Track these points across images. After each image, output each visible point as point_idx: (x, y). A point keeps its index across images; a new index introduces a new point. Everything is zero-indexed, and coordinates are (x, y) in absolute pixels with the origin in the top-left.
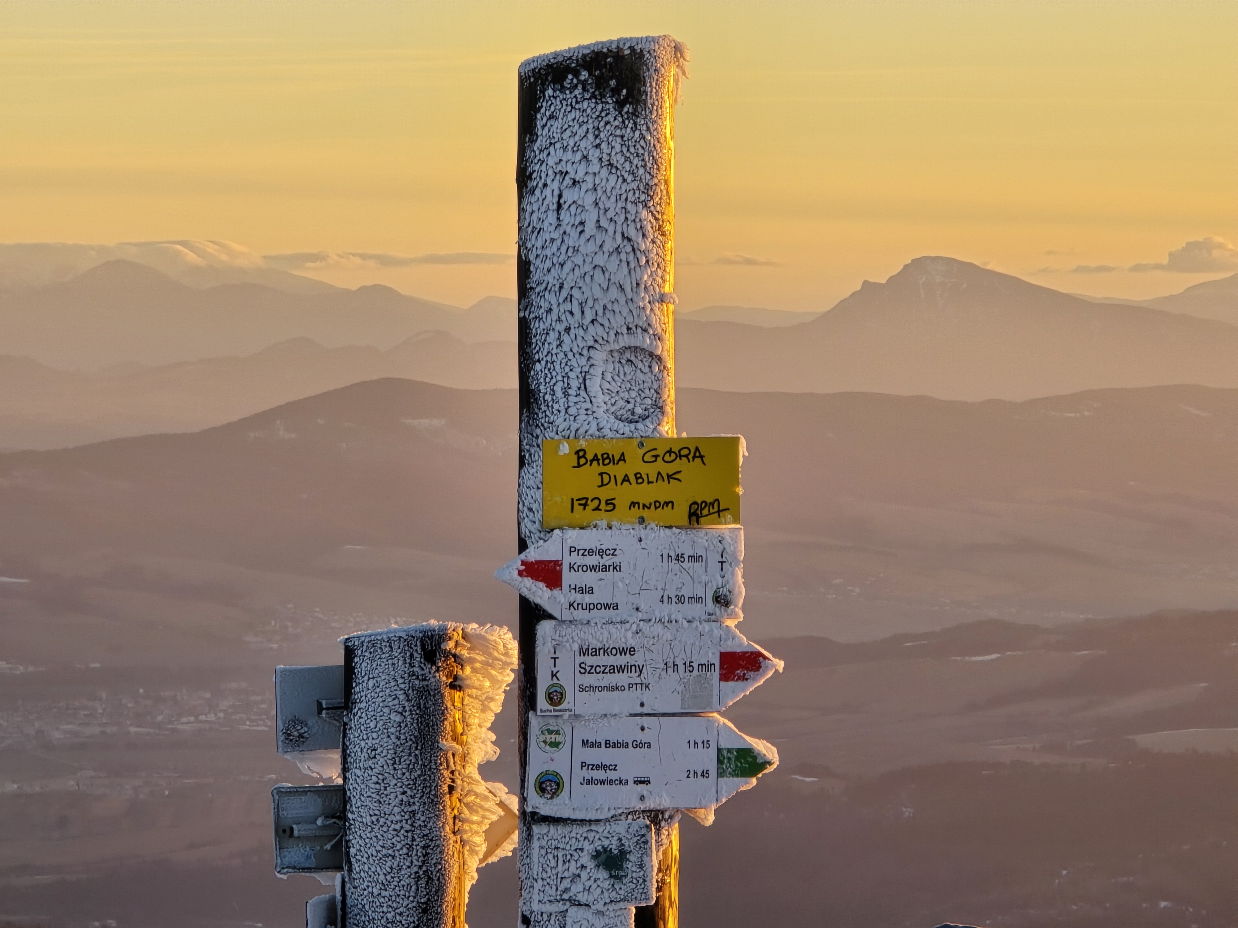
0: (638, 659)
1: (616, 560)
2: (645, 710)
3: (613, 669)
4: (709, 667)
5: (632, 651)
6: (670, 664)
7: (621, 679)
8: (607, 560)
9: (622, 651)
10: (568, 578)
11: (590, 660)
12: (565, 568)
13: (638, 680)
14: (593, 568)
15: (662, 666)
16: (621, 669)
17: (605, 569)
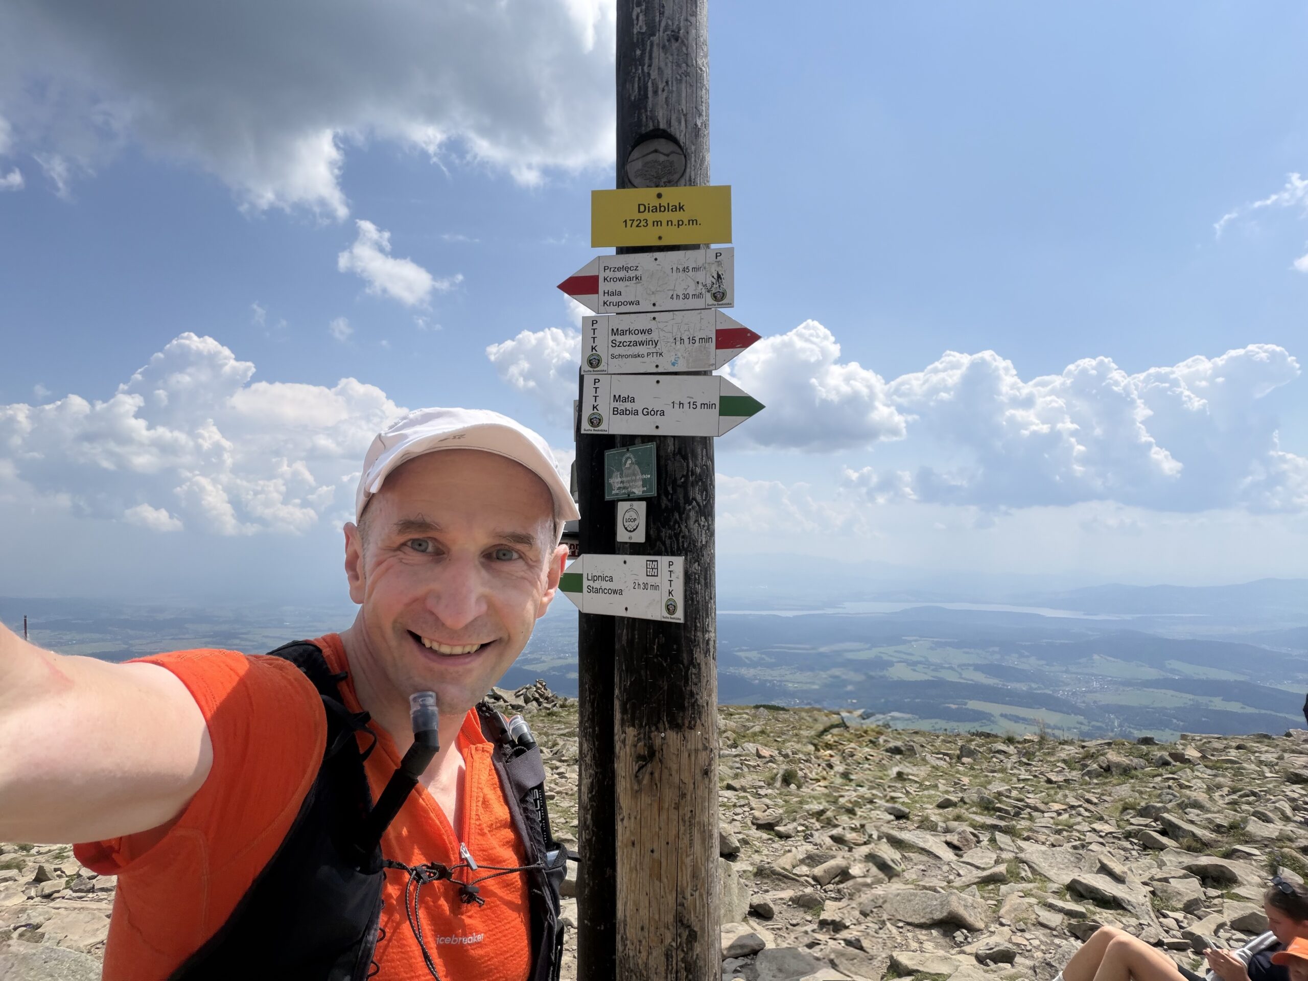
0: (654, 336)
1: (638, 273)
2: (660, 370)
3: (636, 344)
4: (708, 340)
5: (649, 331)
6: (678, 339)
8: (632, 274)
9: (643, 332)
10: (603, 286)
11: (619, 338)
12: (601, 280)
13: (654, 351)
14: (621, 279)
15: (672, 340)
16: (642, 343)
17: (630, 279)
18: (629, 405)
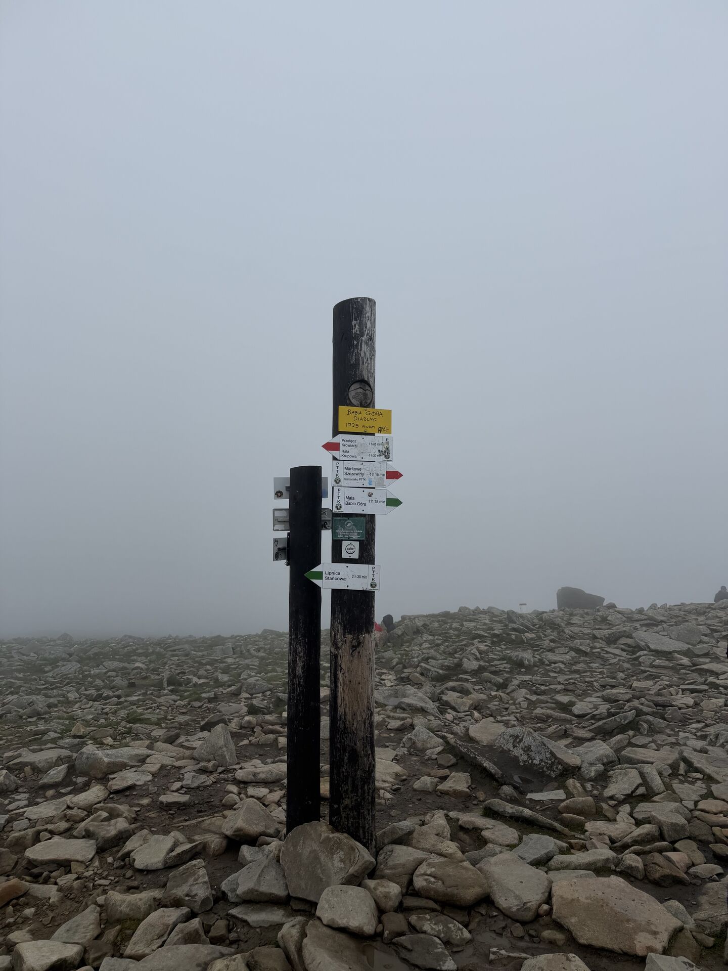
0: (362, 471)
1: (356, 444)
2: (364, 486)
3: (355, 474)
4: (383, 475)
5: (360, 469)
6: (372, 473)
7: (358, 477)
8: (353, 444)
9: (358, 469)
10: (341, 448)
11: (348, 471)
12: (341, 445)
13: (362, 478)
14: (349, 446)
15: (369, 474)
16: (357, 474)
17: (353, 446)
18: (352, 501)
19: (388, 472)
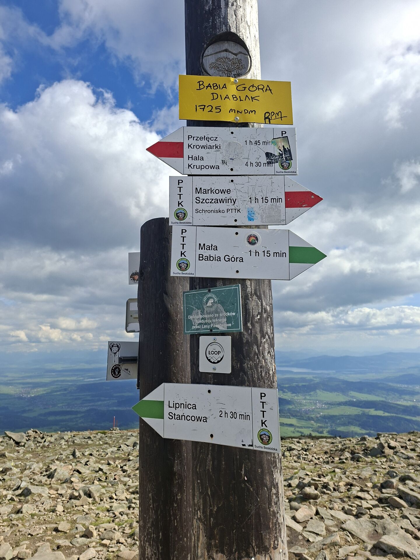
0: (233, 195)
1: (218, 143)
2: (237, 224)
4: (279, 200)
5: (228, 191)
6: (253, 199)
7: (223, 206)
8: (212, 143)
9: (223, 192)
10: (187, 151)
11: (202, 196)
12: (186, 146)
13: (233, 207)
14: (203, 147)
15: (248, 199)
16: (222, 201)
17: (211, 147)
18: (212, 253)
19: (287, 194)
